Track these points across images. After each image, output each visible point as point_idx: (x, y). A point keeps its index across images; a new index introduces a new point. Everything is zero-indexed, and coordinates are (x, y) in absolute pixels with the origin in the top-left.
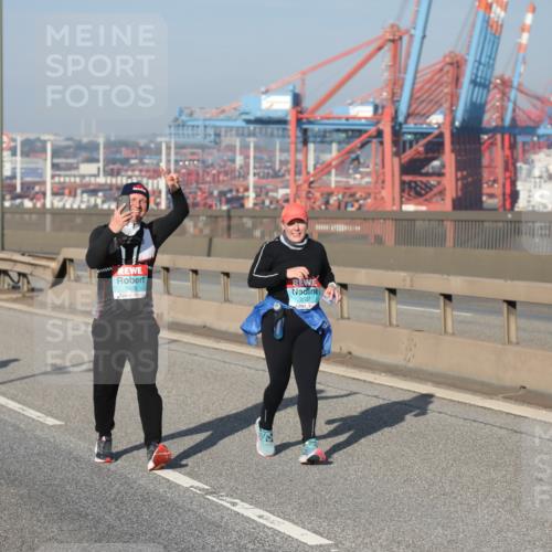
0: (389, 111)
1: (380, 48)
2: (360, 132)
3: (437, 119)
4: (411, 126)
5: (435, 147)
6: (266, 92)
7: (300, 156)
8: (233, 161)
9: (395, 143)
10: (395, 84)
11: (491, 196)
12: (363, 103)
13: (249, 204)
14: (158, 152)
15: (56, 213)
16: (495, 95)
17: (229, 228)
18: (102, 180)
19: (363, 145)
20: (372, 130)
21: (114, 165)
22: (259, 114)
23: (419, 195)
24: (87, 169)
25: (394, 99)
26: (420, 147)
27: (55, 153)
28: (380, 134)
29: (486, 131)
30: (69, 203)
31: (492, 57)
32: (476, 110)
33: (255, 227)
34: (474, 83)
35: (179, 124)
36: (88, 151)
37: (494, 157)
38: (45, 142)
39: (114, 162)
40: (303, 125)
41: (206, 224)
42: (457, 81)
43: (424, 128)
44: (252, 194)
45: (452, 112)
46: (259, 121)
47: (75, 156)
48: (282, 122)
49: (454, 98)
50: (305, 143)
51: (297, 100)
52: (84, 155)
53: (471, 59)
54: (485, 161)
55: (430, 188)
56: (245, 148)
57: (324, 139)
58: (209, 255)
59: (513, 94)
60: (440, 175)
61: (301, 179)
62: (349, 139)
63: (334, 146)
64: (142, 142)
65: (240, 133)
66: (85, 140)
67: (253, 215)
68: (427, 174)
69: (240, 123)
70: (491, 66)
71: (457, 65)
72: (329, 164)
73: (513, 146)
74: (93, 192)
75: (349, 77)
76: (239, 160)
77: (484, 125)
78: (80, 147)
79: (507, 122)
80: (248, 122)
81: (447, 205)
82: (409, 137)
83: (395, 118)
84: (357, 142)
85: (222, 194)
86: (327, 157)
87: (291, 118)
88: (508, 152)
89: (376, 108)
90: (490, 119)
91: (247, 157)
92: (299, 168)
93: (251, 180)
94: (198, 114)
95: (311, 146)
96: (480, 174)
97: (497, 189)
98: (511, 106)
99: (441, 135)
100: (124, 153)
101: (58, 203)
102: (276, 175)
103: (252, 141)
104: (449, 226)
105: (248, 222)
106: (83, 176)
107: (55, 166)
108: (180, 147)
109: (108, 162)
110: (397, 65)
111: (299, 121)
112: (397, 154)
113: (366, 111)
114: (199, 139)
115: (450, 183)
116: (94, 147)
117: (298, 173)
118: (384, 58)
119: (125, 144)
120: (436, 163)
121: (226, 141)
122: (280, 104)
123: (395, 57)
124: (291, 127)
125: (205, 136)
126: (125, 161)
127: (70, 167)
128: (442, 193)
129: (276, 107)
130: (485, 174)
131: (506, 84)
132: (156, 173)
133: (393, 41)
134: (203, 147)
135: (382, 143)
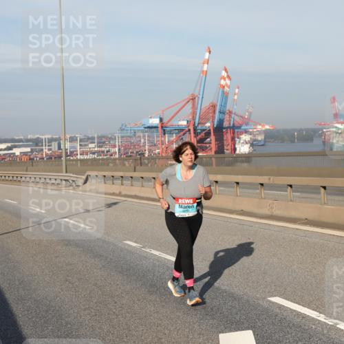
0: (192, 122)
1: (188, 102)
2: (183, 130)
3: (208, 124)
4: (200, 127)
5: (208, 134)
6: (151, 118)
7: (163, 139)
8: (140, 141)
9: (195, 133)
10: (194, 113)
11: (227, 150)
12: (183, 120)
13: (146, 155)
14: (115, 139)
15: (81, 160)
16: (227, 116)
17: (141, 163)
18: (96, 149)
19: (184, 134)
20: (187, 129)
21: (100, 144)
22: (148, 125)
23: (203, 150)
24: (91, 146)
25: (194, 118)
26: (203, 134)
27: (80, 141)
28: (189, 130)
29: (225, 128)
30: (86, 157)
31: (226, 104)
32: (221, 121)
33: (149, 163)
34: (220, 112)
35: (122, 130)
36: (91, 140)
37: (228, 137)
38: (77, 137)
39: (100, 143)
40: (163, 128)
41: (132, 162)
42: (214, 112)
43: (204, 128)
44: (147, 152)
45: (213, 122)
46: (149, 127)
47: (87, 141)
48: (156, 127)
49: (213, 118)
50: (164, 134)
51: (161, 120)
52: (90, 141)
53: (218, 104)
54: (225, 138)
55: (207, 148)
56: (144, 136)
57: (171, 133)
58: (135, 171)
59: (233, 116)
60: (210, 143)
61: (163, 146)
62: (179, 132)
63: (174, 135)
64: (110, 136)
65: (142, 131)
66: (90, 136)
67: (148, 159)
68: (206, 143)
69: (142, 128)
70: (225, 106)
71: (214, 106)
72: (173, 141)
73: (234, 133)
74: (94, 153)
75: (178, 112)
76: (142, 141)
77: (224, 126)
78: (89, 138)
79: (232, 125)
80: (145, 128)
81: (213, 153)
82: (199, 131)
83: (194, 125)
84: (182, 133)
85: (137, 152)
86: (172, 139)
87: (159, 126)
88: (232, 135)
89: (188, 121)
90: (226, 124)
91: (145, 140)
92: (163, 143)
93: (147, 147)
94: (128, 126)
95: (166, 135)
96: (223, 143)
97: (229, 147)
98: (232, 120)
99: (210, 130)
100: (104, 140)
101: (82, 157)
102: (155, 145)
103: (146, 134)
104: (214, 159)
105: (146, 161)
106: (90, 148)
107: (80, 145)
108: (122, 137)
109: (98, 143)
110: (194, 107)
111: (162, 127)
112: (195, 137)
113: (185, 123)
114: (129, 134)
115: (213, 146)
116: (93, 138)
117: (162, 144)
118: (190, 105)
119: (104, 137)
120: (209, 139)
121: (138, 134)
122: (156, 121)
123: (193, 104)
124: (160, 129)
125: (131, 133)
126: (104, 143)
127: (86, 145)
128: (211, 149)
129: (154, 122)
130: (225, 143)
131: (230, 112)
132: (115, 146)
133: (192, 99)
134: (130, 137)
135: (190, 133)
